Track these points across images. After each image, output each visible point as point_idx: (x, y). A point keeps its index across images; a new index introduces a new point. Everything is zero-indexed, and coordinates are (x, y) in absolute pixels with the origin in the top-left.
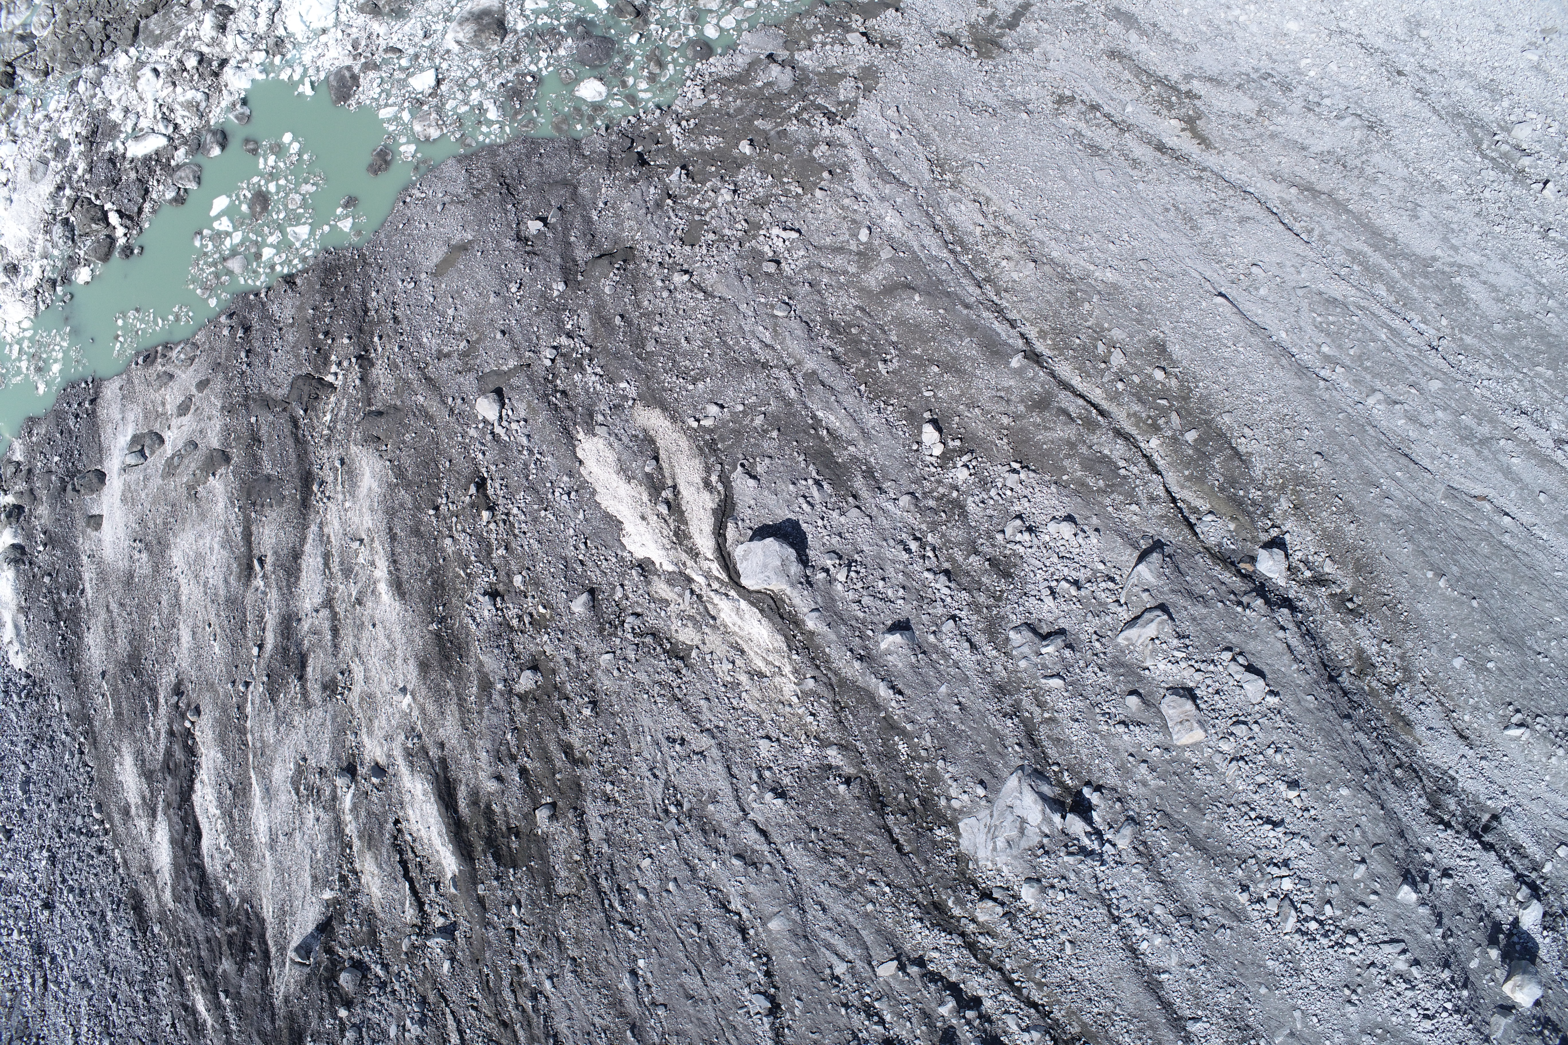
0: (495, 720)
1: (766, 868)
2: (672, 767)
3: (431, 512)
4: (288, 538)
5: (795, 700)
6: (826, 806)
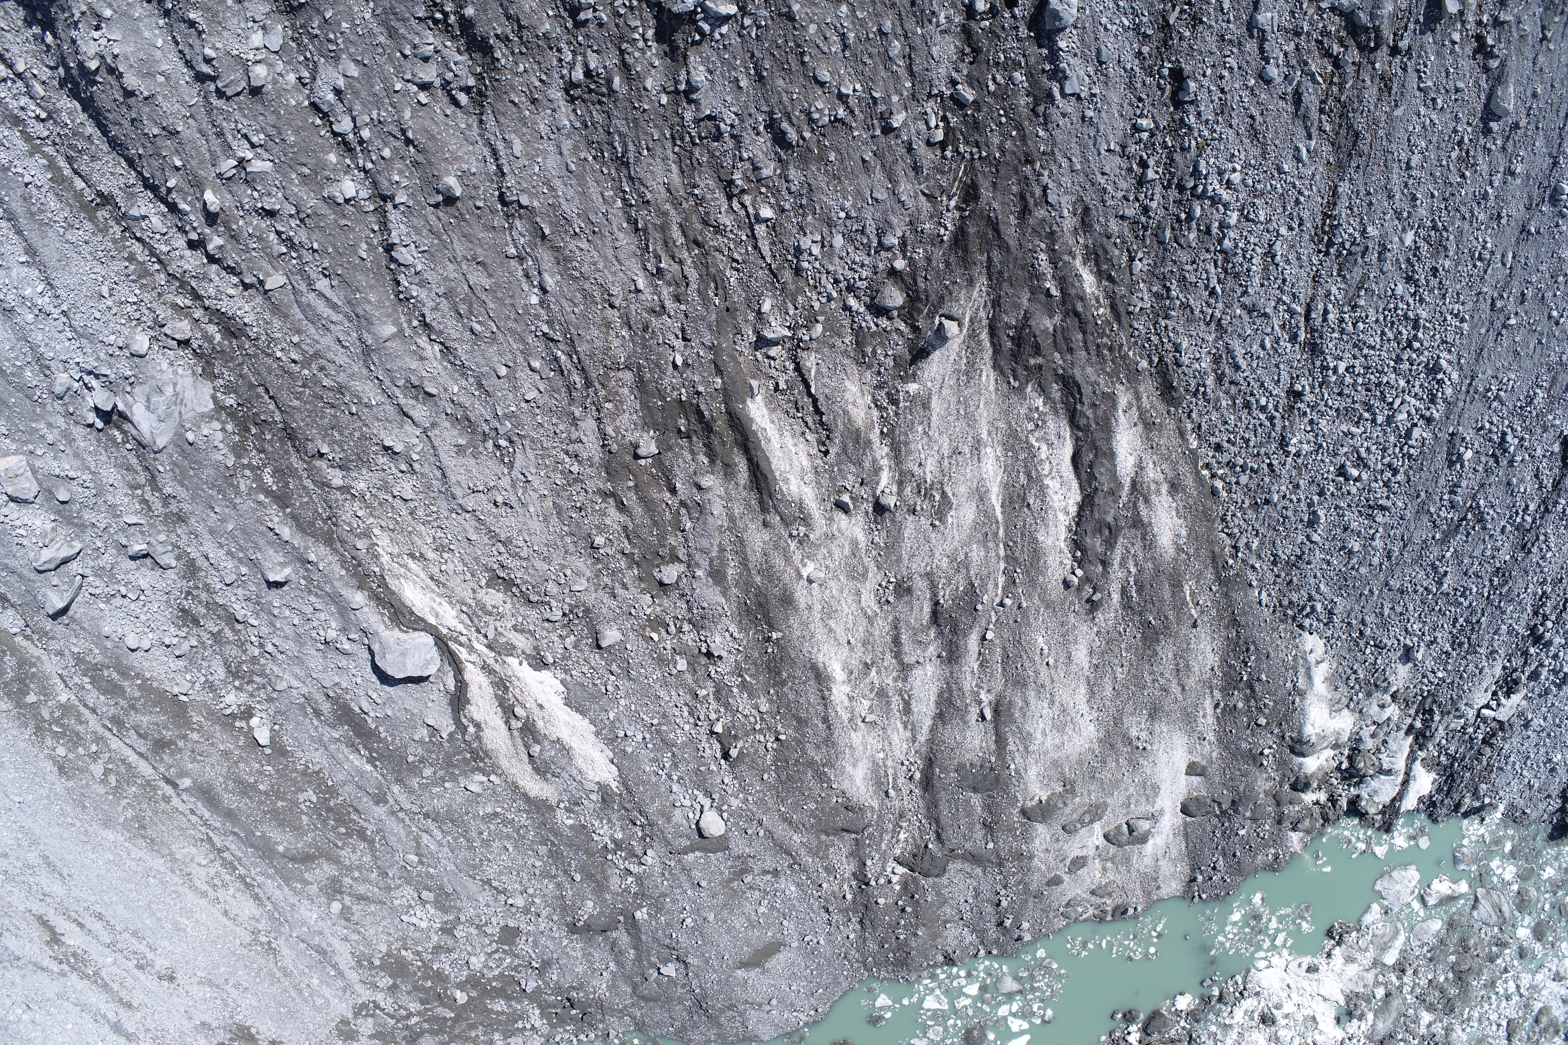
0: (704, 543)
1: (401, 383)
2: (505, 482)
3: (783, 737)
4: (950, 734)
5: (377, 531)
6: (341, 434)
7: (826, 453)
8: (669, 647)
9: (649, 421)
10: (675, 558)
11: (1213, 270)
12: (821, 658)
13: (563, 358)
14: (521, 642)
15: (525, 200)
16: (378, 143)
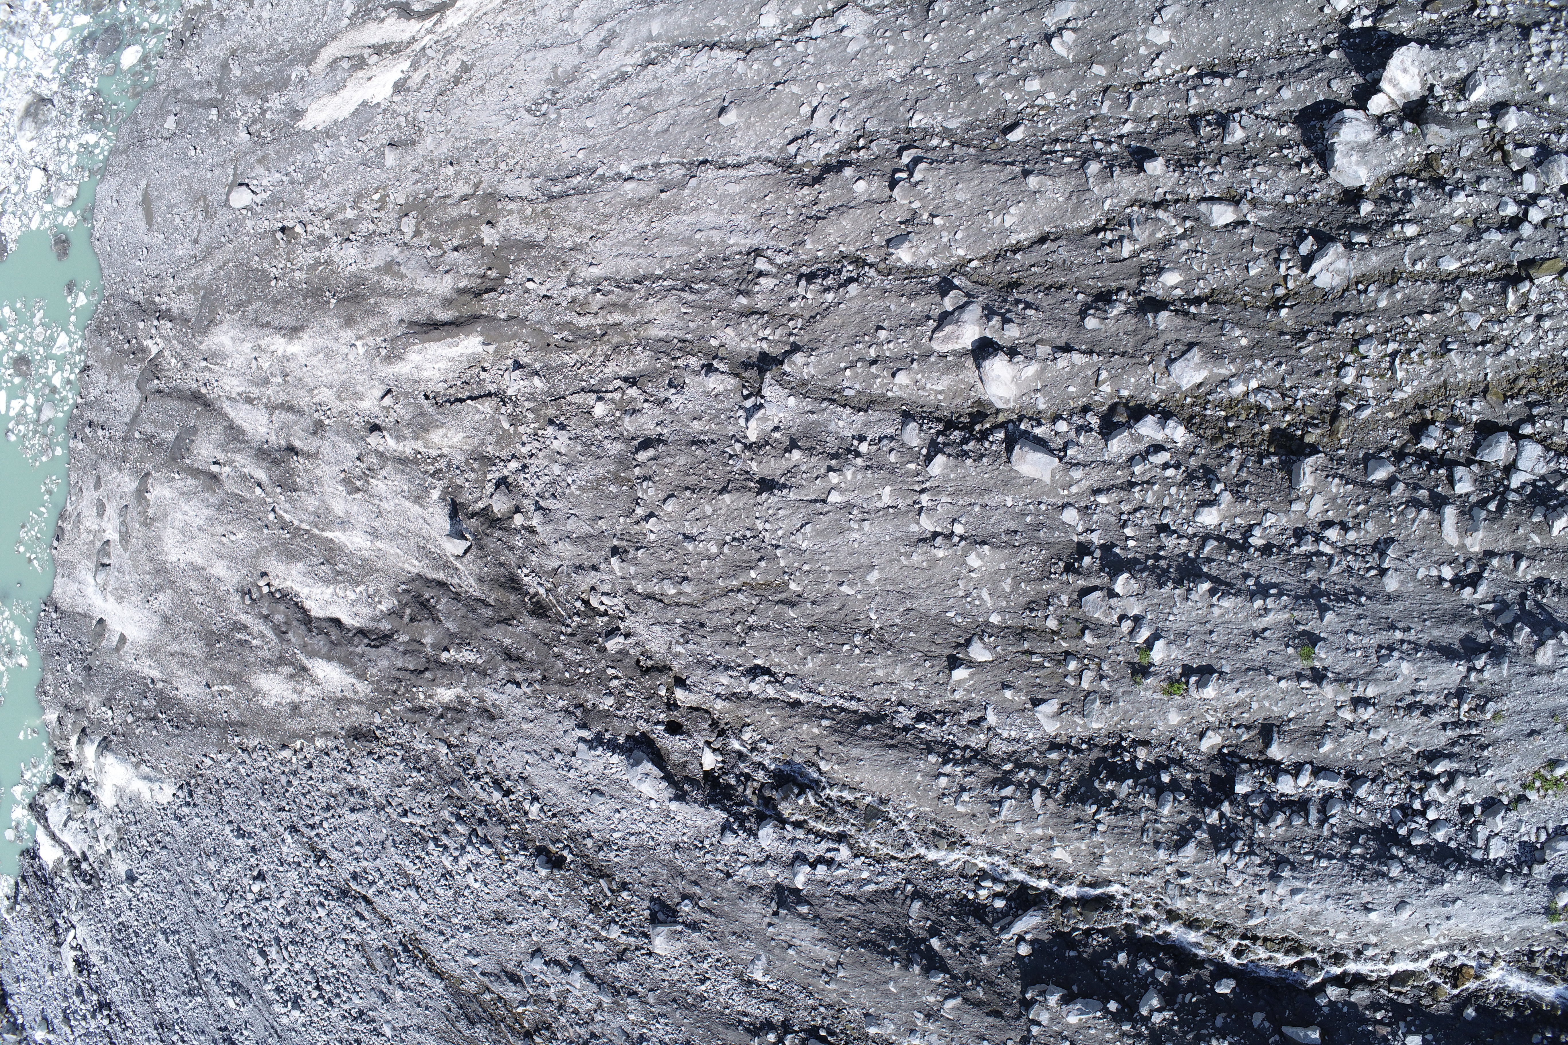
1: (618, 28)
2: (520, 101)
3: (273, 283)
4: (218, 431)
7: (427, 397)
8: (365, 206)
9: (507, 244)
10: (417, 233)
11: (420, 821)
12: (306, 337)
13: (576, 181)
14: (417, 77)
15: (693, 182)
16: (789, 56)
